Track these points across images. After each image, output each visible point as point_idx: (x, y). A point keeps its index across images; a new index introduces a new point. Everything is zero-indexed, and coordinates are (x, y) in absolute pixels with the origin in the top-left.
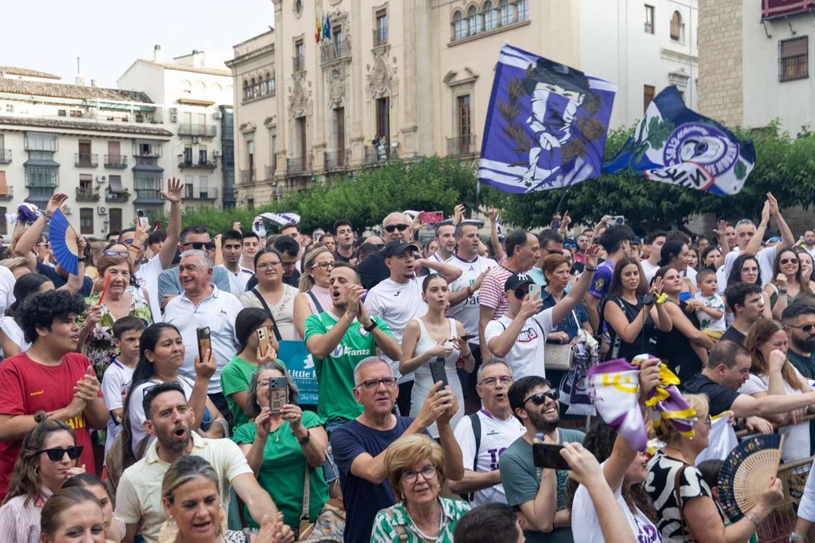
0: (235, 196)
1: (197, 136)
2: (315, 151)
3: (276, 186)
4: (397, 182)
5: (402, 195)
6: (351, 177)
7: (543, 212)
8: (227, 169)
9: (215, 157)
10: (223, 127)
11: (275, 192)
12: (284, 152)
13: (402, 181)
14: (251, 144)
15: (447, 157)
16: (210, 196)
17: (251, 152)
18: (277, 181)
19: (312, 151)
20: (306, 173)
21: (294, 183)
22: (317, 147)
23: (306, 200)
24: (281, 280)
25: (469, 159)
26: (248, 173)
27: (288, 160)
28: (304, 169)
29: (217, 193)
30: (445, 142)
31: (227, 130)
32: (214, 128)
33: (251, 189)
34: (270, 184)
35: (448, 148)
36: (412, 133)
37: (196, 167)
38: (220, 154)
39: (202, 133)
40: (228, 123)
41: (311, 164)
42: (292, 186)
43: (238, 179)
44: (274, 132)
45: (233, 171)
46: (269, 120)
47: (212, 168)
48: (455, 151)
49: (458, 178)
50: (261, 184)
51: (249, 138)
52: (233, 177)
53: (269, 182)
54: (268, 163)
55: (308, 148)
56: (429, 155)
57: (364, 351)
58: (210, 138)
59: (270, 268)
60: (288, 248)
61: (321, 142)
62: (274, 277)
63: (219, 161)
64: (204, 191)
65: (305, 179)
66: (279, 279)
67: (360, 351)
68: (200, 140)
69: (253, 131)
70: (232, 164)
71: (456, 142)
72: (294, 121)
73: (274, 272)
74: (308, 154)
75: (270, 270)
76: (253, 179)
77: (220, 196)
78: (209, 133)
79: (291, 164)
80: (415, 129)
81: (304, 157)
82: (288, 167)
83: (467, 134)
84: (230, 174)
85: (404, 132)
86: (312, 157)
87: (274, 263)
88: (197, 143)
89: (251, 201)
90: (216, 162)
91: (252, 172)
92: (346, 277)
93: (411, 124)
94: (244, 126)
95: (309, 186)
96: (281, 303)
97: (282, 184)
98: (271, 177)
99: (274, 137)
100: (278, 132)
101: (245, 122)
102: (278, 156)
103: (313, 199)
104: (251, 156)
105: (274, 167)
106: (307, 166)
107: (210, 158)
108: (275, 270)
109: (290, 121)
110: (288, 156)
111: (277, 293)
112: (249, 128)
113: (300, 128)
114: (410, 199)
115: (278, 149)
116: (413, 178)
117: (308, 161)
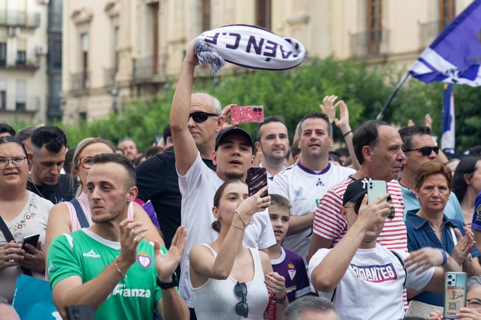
0: (62, 107)
1: (15, 27)
2: (170, 49)
3: (116, 95)
4: (278, 90)
5: (284, 107)
6: (217, 84)
7: (477, 134)
8: (54, 71)
9: (38, 56)
10: (50, 15)
11: (115, 104)
12: (129, 49)
13: (285, 89)
14: (86, 39)
15: (348, 60)
16: (30, 107)
17: (86, 48)
18: (119, 89)
19: (166, 48)
20: (159, 78)
21: (142, 91)
22: (173, 43)
23: (153, 113)
24: (25, 185)
25: (380, 63)
26: (81, 77)
27: (134, 61)
28: (155, 72)
29: (38, 103)
30: (347, 39)
31: (56, 19)
32: (37, 17)
33: (84, 100)
34: (109, 93)
35: (352, 46)
36: (303, 26)
37: (12, 69)
38: (45, 50)
39: (22, 22)
40: (56, 10)
41: (164, 66)
42: (139, 95)
43: (66, 84)
44: (116, 22)
45: (60, 74)
46: (110, 6)
47: (32, 69)
48: (361, 51)
49: (361, 87)
50: (98, 92)
51: (83, 29)
52: (60, 82)
53: (108, 90)
54: (108, 63)
55: (162, 43)
56: (323, 55)
57: (143, 291)
58: (32, 29)
59: (11, 165)
60: (46, 141)
61: (179, 36)
62: (16, 180)
63: (43, 62)
64: (21, 100)
65: (156, 86)
66: (22, 184)
67: (137, 291)
68: (18, 31)
69: (89, 21)
70: (59, 65)
71: (363, 39)
72: (144, 8)
73: (15, 171)
74: (161, 52)
75: (10, 169)
76: (88, 84)
77: (43, 109)
78: (31, 23)
79: (138, 65)
80: (306, 20)
81: (155, 56)
82: (134, 69)
83: (376, 28)
84: (57, 78)
85: (291, 23)
86: (167, 57)
87: (17, 159)
88: (14, 35)
89: (83, 115)
90: (38, 61)
91: (85, 76)
92: (111, 182)
93: (300, 14)
94: (77, 13)
95: (161, 96)
96: (20, 217)
97: (126, 92)
98: (110, 82)
99: (117, 28)
100: (122, 22)
101: (78, 7)
102: (121, 55)
103: (162, 112)
104: (85, 55)
105: (115, 69)
106: (160, 69)
107: (30, 57)
108: (17, 168)
109: (138, 7)
110: (134, 54)
111: (17, 203)
112: (83, 16)
113: (151, 17)
114: (295, 114)
115: (122, 45)
116: (299, 86)
117: (161, 61)
